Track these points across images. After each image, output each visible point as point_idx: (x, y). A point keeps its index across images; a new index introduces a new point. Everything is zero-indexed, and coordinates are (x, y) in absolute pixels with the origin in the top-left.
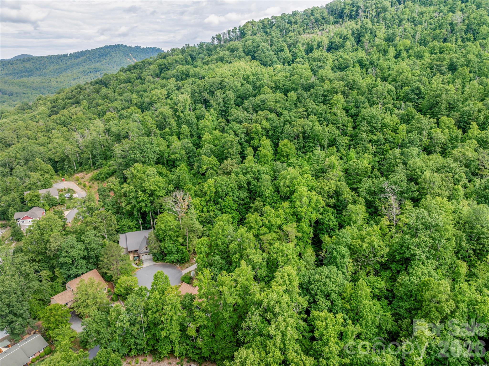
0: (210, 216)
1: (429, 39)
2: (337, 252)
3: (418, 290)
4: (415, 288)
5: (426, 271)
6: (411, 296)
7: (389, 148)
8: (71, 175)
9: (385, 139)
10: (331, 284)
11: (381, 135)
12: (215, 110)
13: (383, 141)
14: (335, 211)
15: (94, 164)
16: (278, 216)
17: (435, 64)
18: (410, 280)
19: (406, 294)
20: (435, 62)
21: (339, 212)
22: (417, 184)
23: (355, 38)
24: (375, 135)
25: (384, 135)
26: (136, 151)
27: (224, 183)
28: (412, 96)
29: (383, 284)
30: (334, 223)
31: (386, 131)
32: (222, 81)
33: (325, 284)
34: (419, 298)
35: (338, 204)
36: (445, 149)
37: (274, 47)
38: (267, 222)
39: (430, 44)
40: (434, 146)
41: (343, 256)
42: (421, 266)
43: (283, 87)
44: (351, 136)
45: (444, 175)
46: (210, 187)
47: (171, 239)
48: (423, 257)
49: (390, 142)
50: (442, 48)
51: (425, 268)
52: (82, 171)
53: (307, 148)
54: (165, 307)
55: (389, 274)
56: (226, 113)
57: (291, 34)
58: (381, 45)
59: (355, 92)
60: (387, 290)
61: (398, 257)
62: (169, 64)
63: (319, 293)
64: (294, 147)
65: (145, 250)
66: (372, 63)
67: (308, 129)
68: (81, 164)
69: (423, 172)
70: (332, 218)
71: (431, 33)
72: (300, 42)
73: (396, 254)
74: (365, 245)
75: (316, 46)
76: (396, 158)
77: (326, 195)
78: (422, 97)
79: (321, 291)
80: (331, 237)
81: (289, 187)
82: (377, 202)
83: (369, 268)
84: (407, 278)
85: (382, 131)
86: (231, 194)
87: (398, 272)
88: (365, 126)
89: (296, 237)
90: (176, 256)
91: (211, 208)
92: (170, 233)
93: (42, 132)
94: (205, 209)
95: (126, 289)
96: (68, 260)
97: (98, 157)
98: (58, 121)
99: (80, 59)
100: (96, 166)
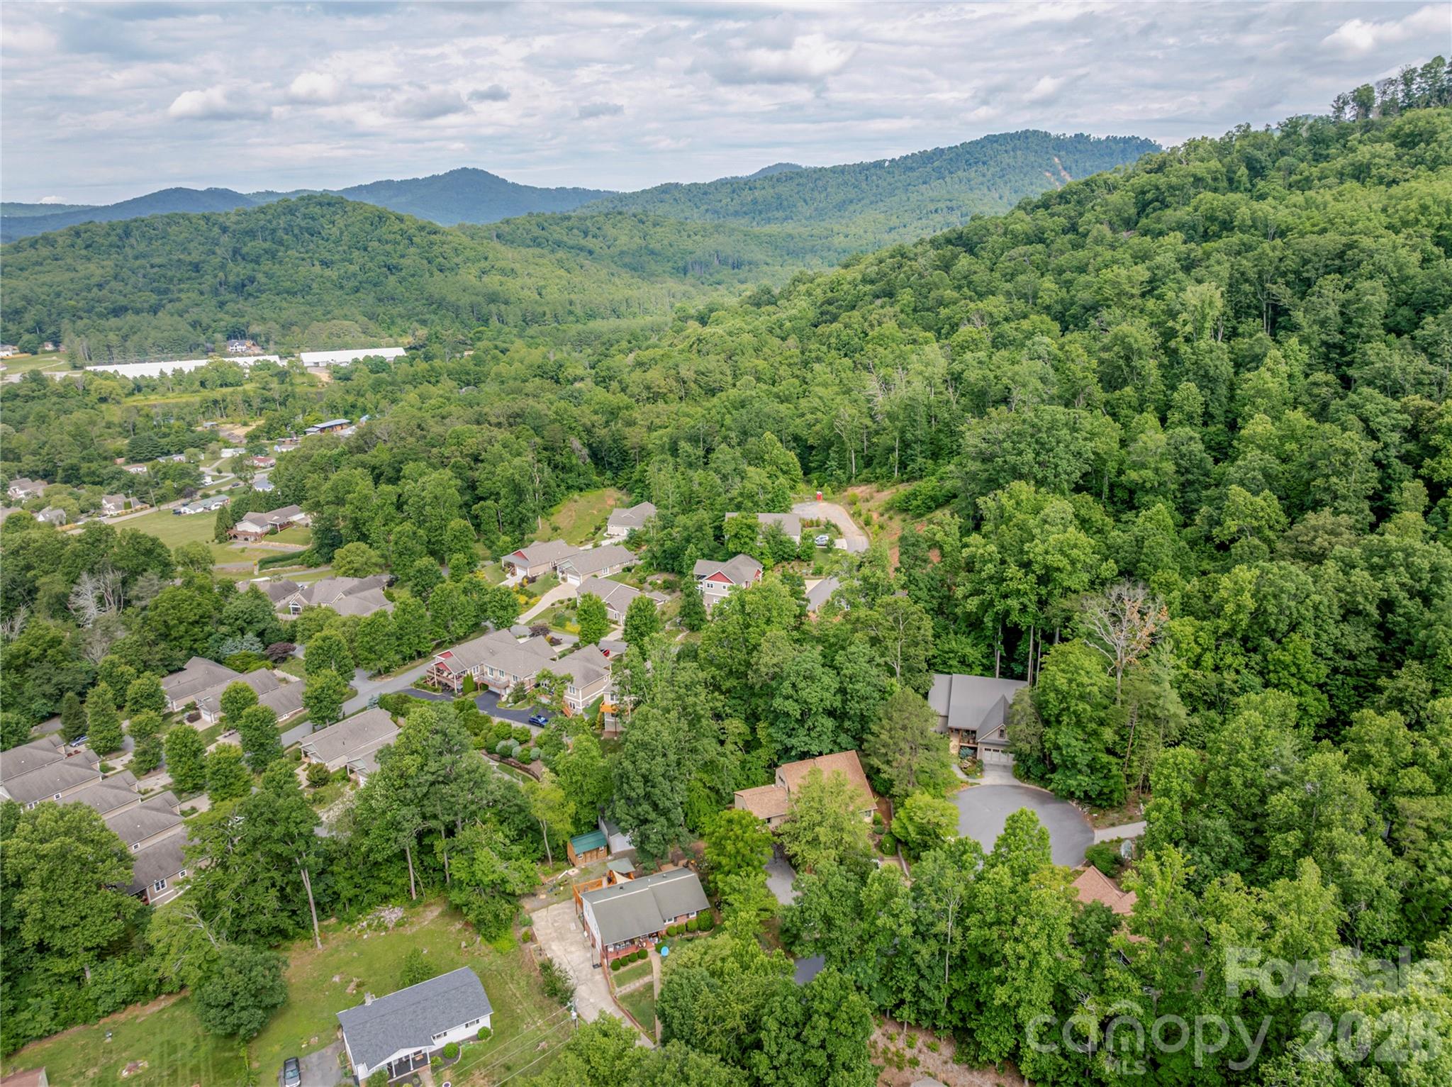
0: (1220, 685)
8: (840, 486)
12: (1304, 340)
15: (903, 465)
26: (1022, 446)
27: (1290, 586)
32: (1351, 246)
38: (1433, 753)
46: (1239, 592)
47: (1079, 723)
52: (867, 481)
54: (1021, 920)
62: (1171, 187)
65: (995, 737)
68: (868, 462)
86: (1310, 629)
90: (1083, 781)
91: (1229, 660)
92: (1081, 706)
93: (790, 365)
94: (1208, 659)
95: (922, 830)
96: (794, 709)
97: (918, 448)
98: (833, 340)
99: (916, 174)
100: (906, 471)
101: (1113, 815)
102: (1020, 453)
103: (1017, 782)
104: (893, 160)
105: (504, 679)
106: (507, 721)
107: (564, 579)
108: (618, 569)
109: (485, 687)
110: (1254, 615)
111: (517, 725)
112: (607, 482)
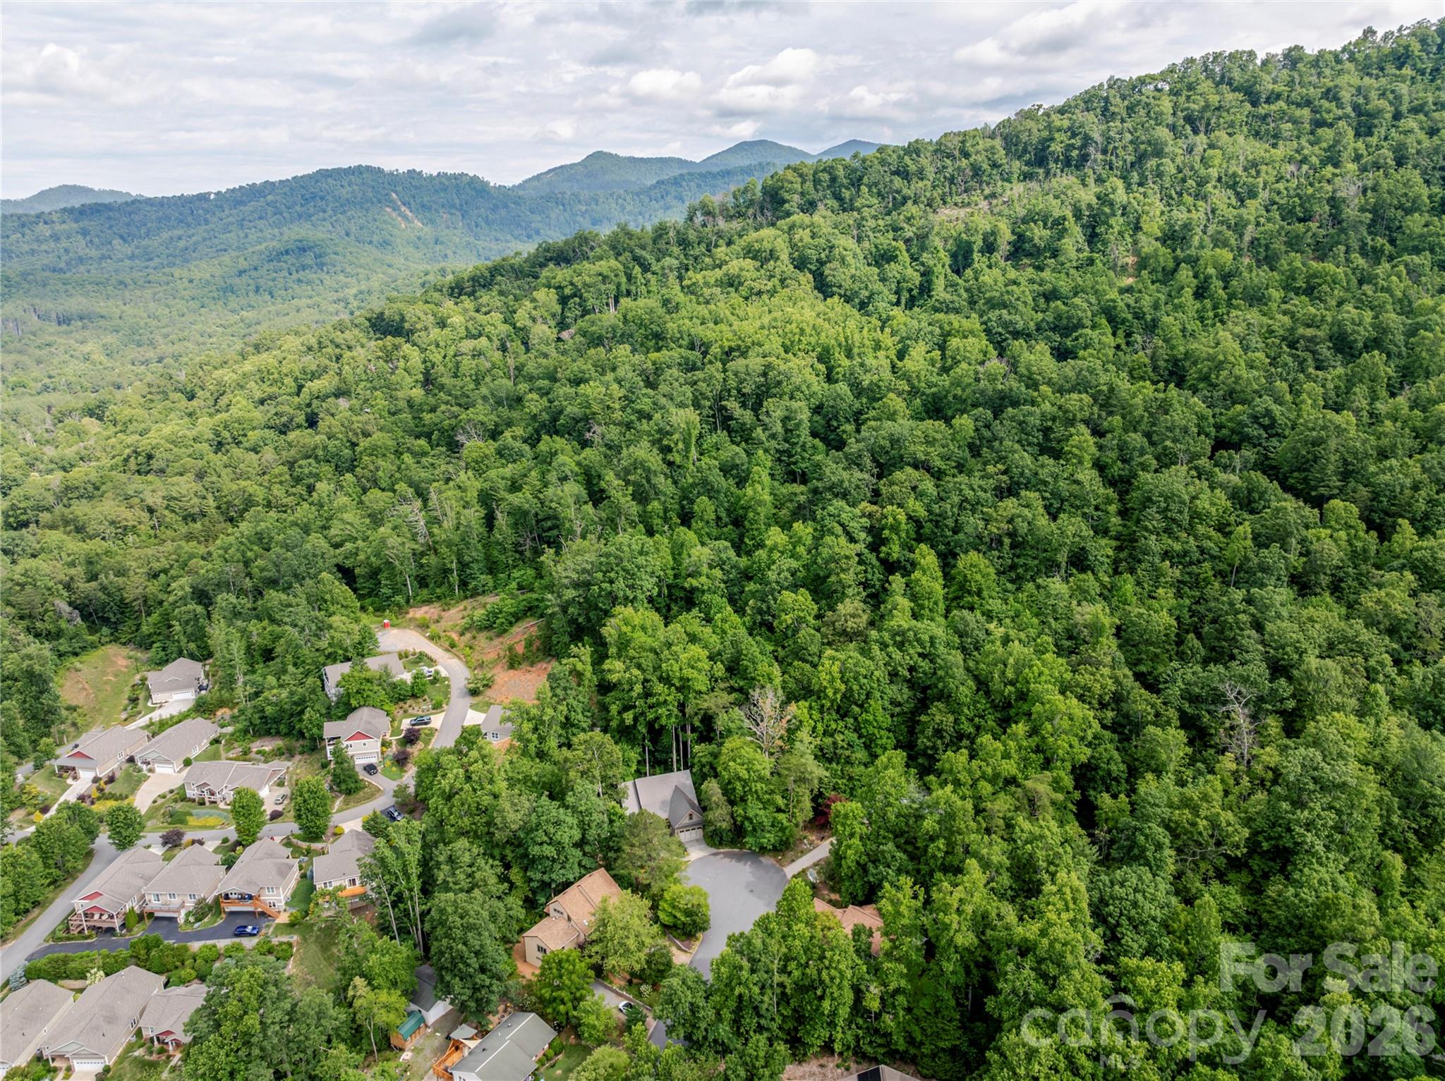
0: (834, 743)
1: (1278, 245)
2: (1147, 837)
3: (1315, 915)
4: (1309, 912)
5: (1327, 877)
6: (1301, 926)
7: (1210, 573)
8: (401, 610)
9: (1202, 551)
10: (1147, 905)
11: (1191, 539)
12: (766, 451)
13: (1196, 555)
14: (1116, 737)
15: (464, 584)
16: (1006, 756)
17: (1303, 337)
18: (1296, 895)
19: (1290, 923)
20: (1301, 331)
21: (1125, 739)
22: (1290, 679)
23: (1083, 226)
24: (1177, 539)
25: (1196, 538)
26: (612, 575)
27: (863, 671)
28: (1254, 431)
29: (1239, 900)
30: (1118, 768)
31: (1201, 529)
32: (769, 366)
33: (1135, 904)
34: (1319, 931)
35: (1120, 719)
36: (1341, 580)
37: (866, 244)
38: (989, 771)
39: (1283, 264)
40: (1316, 573)
41: (1159, 847)
42: (1316, 866)
43: (928, 391)
44: (1117, 538)
45: (1345, 660)
46: (832, 681)
47: (758, 798)
48: (1320, 848)
49: (1213, 557)
50: (1315, 276)
51: (1323, 870)
52: (428, 602)
53: (1020, 570)
54: (828, 954)
55: (1245, 878)
56: (790, 456)
57: (911, 208)
58: (1156, 256)
59: (1117, 420)
60: (1248, 913)
61: (1265, 846)
62: (585, 285)
63: (1124, 921)
64: (992, 570)
65: (686, 821)
66: (1138, 316)
67: (1023, 527)
68: (422, 582)
69: (1301, 653)
70: (1116, 755)
71: (1282, 228)
72: (938, 234)
73: (1260, 838)
74: (1202, 824)
75: (978, 243)
76: (1237, 612)
77: (1094, 702)
78: (1277, 435)
79: (1129, 919)
80: (1115, 796)
81: (1012, 683)
82: (1206, 718)
83: (1203, 866)
84: (1291, 890)
85: (1191, 530)
86: (878, 694)
87: (1266, 876)
88: (1153, 519)
89: (1053, 803)
90: (770, 838)
91: (834, 726)
92: (759, 785)
93: (281, 483)
94: (820, 728)
95: (688, 913)
96: (549, 851)
97: (474, 566)
98: (320, 453)
99: (248, 208)
100: (467, 589)
101: (790, 854)
102: (611, 582)
103: (714, 850)
104: (219, 193)
105: (176, 901)
106: (210, 942)
107: (151, 771)
108: (205, 743)
109: (151, 915)
110: (844, 696)
111: (222, 944)
112: (104, 640)
